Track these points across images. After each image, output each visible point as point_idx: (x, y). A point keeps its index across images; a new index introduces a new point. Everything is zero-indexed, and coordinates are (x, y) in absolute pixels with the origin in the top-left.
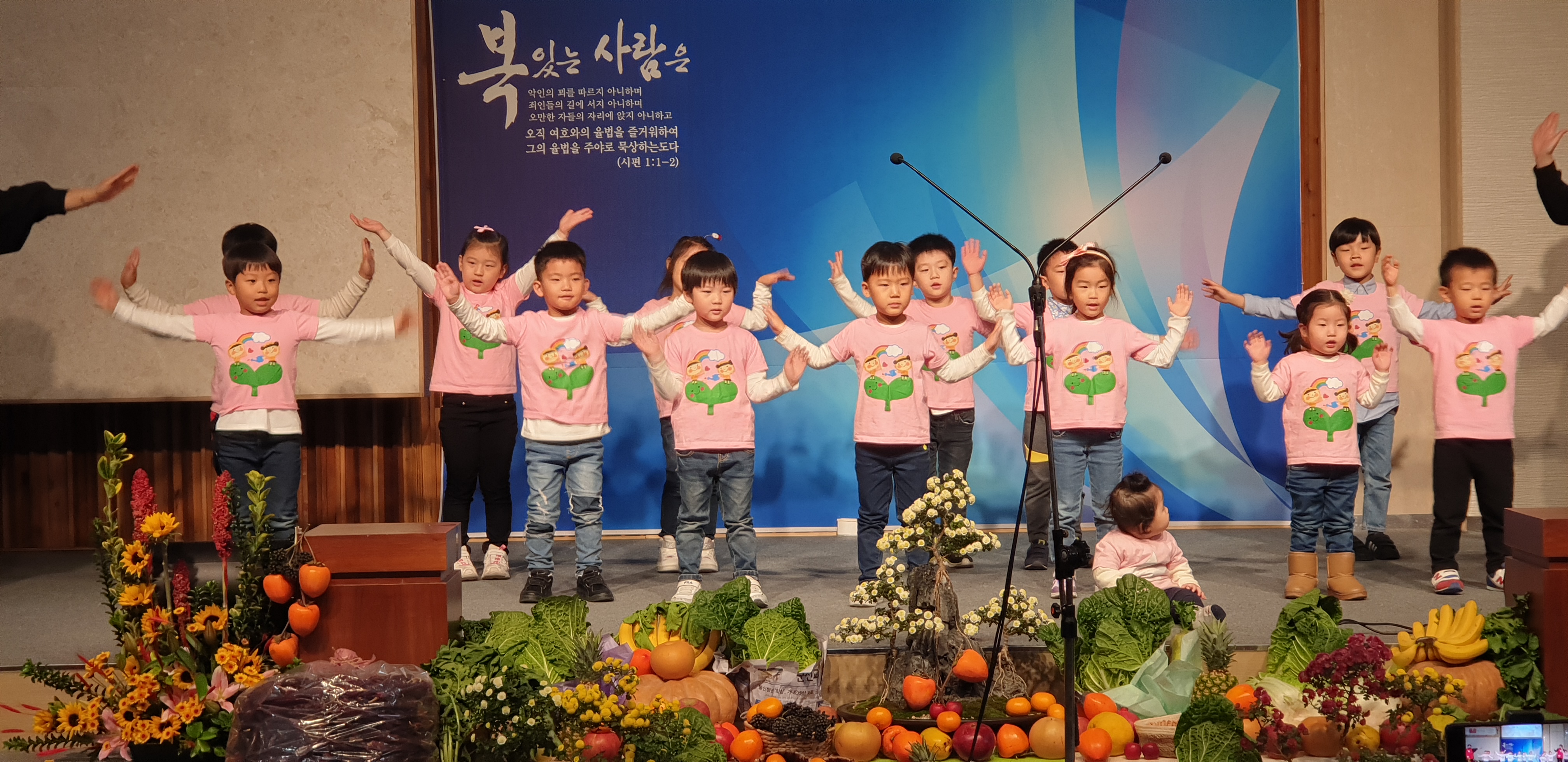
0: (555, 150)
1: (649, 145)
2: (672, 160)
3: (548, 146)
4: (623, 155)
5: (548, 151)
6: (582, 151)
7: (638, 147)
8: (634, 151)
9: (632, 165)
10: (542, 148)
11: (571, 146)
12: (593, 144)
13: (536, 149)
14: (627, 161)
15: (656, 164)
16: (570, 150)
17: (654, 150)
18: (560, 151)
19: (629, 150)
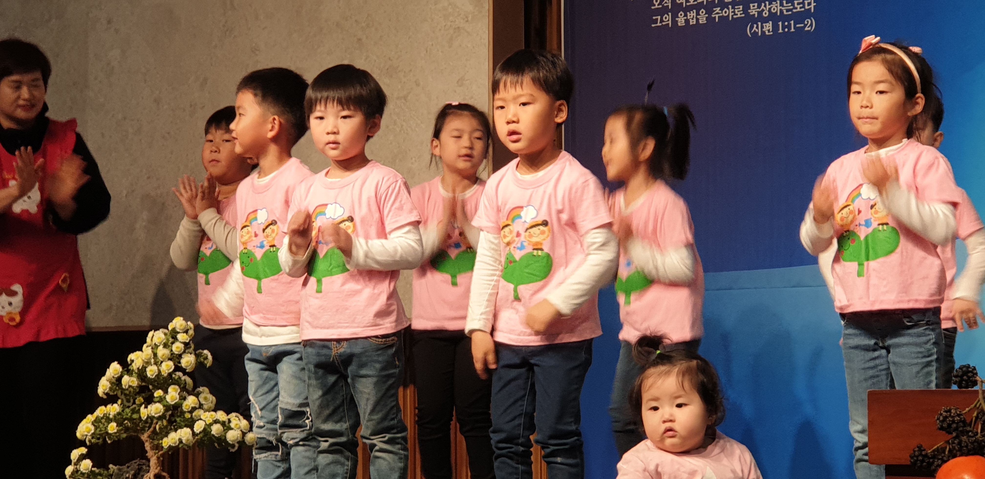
0: (681, 21)
1: (782, 5)
2: (808, 21)
3: (675, 16)
4: (754, 20)
5: (675, 22)
6: (710, 19)
7: (770, 9)
8: (766, 14)
9: (764, 33)
10: (668, 19)
11: (698, 14)
12: (722, 10)
13: (662, 21)
14: (757, 28)
15: (789, 28)
16: (697, 20)
17: (788, 11)
18: (687, 21)
19: (760, 13)
